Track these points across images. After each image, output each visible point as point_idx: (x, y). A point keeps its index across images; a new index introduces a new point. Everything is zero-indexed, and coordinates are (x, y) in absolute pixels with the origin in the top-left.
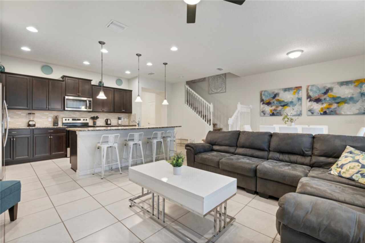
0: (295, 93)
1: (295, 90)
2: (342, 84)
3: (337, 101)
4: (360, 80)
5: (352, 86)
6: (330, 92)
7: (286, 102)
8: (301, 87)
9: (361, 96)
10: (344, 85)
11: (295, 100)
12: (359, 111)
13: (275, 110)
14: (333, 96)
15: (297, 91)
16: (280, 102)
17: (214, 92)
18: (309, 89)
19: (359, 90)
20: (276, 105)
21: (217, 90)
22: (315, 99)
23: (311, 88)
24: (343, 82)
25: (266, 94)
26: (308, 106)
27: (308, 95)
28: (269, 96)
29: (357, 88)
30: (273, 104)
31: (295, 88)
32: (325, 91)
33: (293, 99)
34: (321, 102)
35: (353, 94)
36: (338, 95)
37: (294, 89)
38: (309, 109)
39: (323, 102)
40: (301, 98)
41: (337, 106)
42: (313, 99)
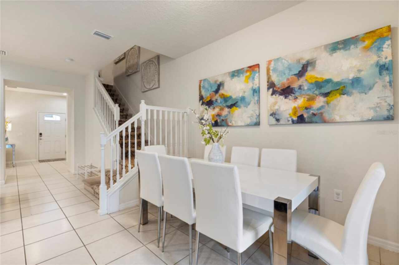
0: (248, 78)
1: (248, 74)
2: (335, 47)
3: (325, 90)
4: (377, 32)
5: (356, 50)
6: (310, 71)
7: (235, 99)
8: (258, 66)
9: (380, 73)
10: (340, 49)
11: (248, 94)
12: (376, 111)
13: (219, 115)
14: (317, 78)
15: (251, 74)
16: (226, 99)
17: (146, 88)
18: (271, 68)
19: (373, 58)
20: (220, 106)
21: (150, 86)
22: (281, 89)
23: (274, 64)
24: (338, 43)
25: (207, 86)
26: (269, 106)
27: (270, 81)
28: (210, 89)
29: (369, 53)
30: (216, 103)
31: (249, 69)
32: (300, 69)
33: (244, 92)
34: (293, 95)
35: (360, 71)
36: (326, 77)
37: (247, 71)
38: (272, 112)
39: (297, 94)
40: (259, 87)
41: (324, 102)
42: (279, 88)
